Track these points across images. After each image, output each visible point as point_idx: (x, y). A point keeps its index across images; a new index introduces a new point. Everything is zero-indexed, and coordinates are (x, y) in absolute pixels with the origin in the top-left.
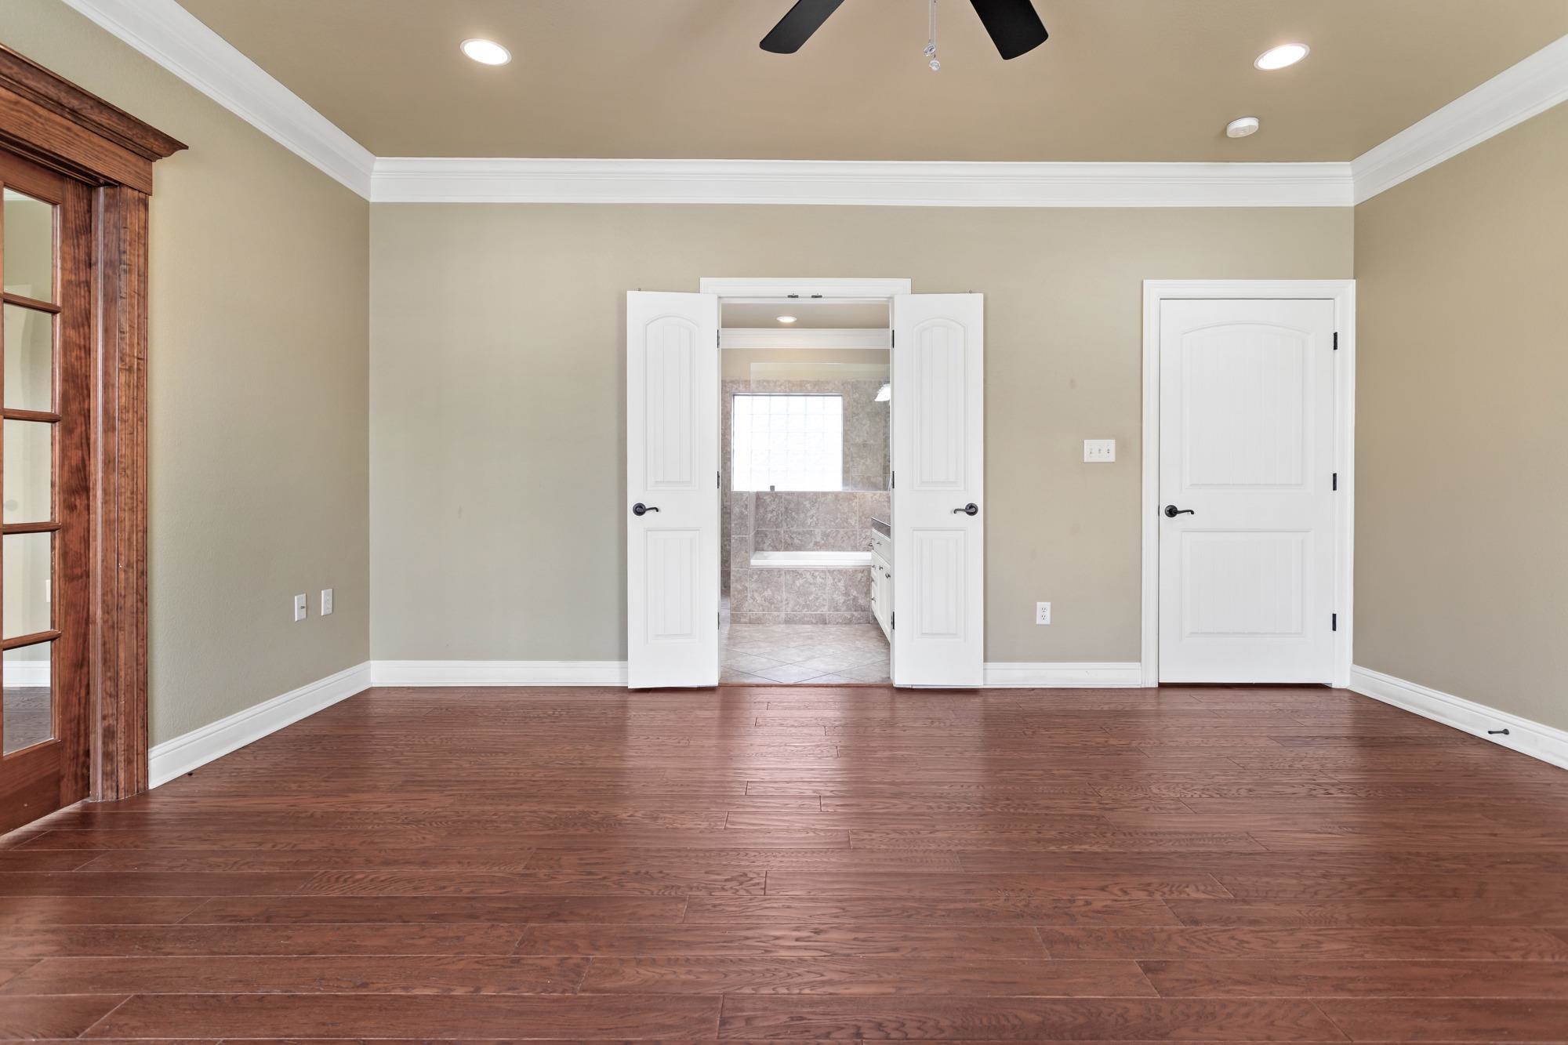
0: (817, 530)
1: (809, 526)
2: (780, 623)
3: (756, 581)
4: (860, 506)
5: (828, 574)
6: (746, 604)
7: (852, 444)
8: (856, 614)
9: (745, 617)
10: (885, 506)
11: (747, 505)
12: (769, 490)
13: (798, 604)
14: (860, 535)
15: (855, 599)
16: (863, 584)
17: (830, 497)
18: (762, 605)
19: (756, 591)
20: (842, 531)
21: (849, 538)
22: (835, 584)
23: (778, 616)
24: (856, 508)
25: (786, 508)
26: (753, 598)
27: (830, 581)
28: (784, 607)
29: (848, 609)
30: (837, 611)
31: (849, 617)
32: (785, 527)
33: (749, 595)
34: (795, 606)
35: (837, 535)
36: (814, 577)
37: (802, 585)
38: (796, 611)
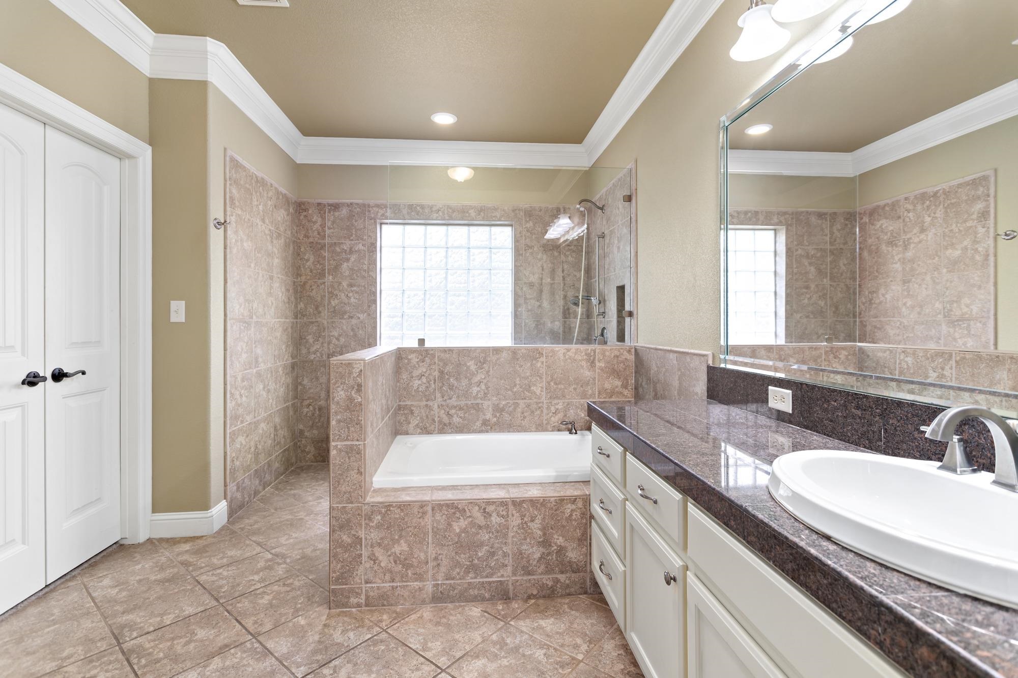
0: (486, 403)
1: (475, 398)
2: (423, 602)
3: (379, 526)
4: (548, 367)
5: (511, 507)
6: (361, 570)
7: (525, 283)
8: (562, 577)
9: (358, 595)
10: (582, 367)
11: (360, 386)
12: (415, 344)
13: (458, 564)
14: (549, 408)
15: (561, 550)
16: (575, 523)
17: (504, 354)
18: (391, 572)
19: (379, 545)
20: (522, 403)
21: (533, 412)
22: (523, 526)
23: (420, 589)
24: (543, 371)
25: (441, 372)
26: (373, 558)
27: (515, 521)
28: (430, 573)
29: (549, 570)
30: (529, 573)
31: (550, 583)
32: (439, 400)
33: (365, 553)
34: (452, 568)
35: (515, 409)
36: (487, 514)
37: (464, 531)
38: (453, 579)
